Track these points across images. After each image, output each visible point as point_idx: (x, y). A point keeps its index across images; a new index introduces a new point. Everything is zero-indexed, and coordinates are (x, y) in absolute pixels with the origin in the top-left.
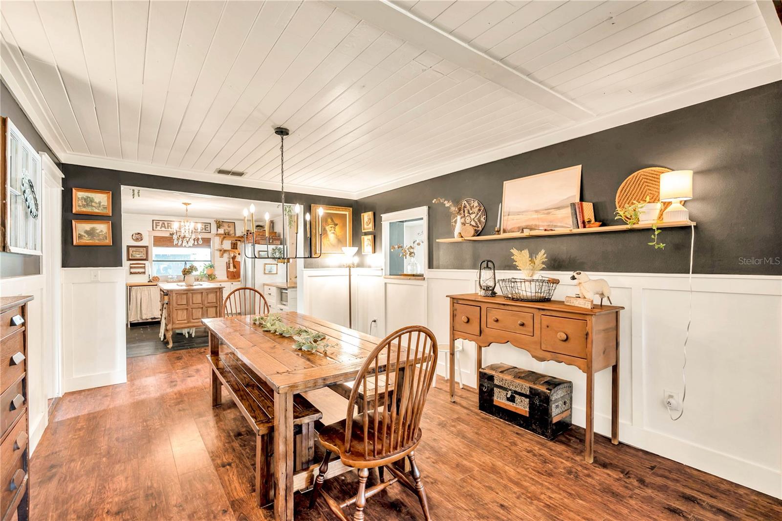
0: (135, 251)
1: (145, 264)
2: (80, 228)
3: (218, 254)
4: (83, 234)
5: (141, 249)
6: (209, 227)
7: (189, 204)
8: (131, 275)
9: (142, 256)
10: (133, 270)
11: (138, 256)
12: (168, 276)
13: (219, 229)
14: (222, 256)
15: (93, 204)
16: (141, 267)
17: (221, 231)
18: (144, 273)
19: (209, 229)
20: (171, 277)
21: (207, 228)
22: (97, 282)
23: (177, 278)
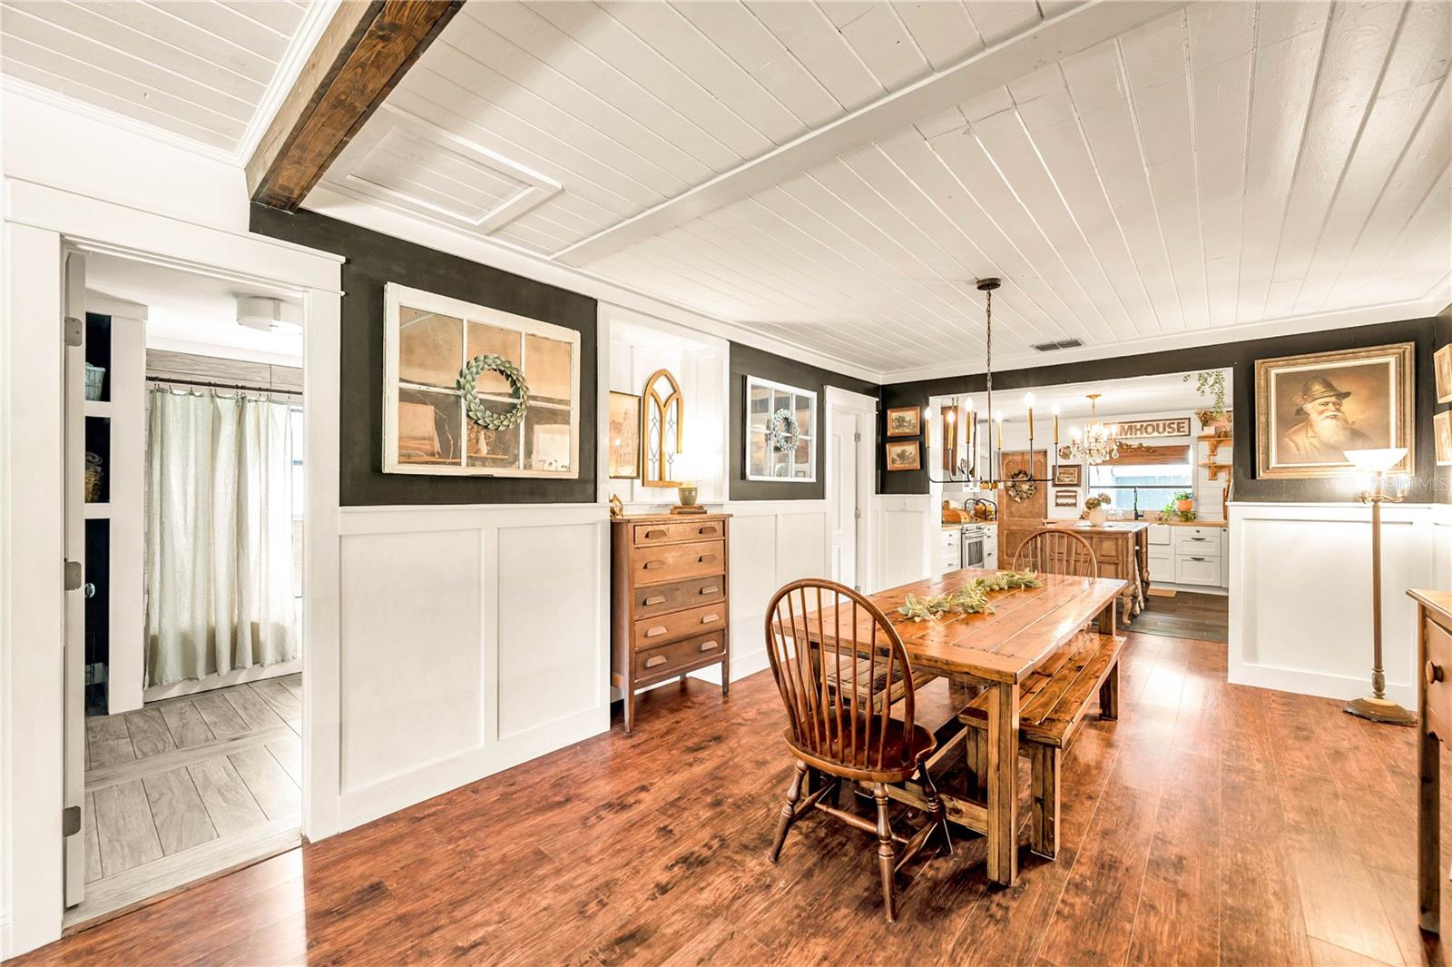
0: (1063, 473)
1: (1076, 492)
2: (893, 451)
3: (1206, 473)
4: (895, 457)
5: (1071, 470)
6: (1186, 425)
7: (1097, 396)
8: (1058, 508)
9: (1072, 481)
10: (1059, 501)
11: (1067, 481)
12: (1108, 511)
13: (1205, 428)
14: (1214, 476)
15: (905, 424)
16: (1070, 496)
17: (1210, 430)
18: (1075, 505)
19: (1186, 429)
20: (1113, 512)
21: (1183, 427)
22: (906, 511)
23: (1123, 515)
